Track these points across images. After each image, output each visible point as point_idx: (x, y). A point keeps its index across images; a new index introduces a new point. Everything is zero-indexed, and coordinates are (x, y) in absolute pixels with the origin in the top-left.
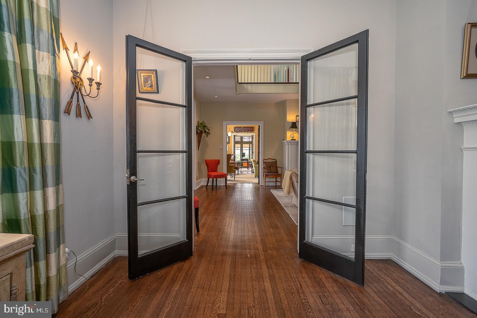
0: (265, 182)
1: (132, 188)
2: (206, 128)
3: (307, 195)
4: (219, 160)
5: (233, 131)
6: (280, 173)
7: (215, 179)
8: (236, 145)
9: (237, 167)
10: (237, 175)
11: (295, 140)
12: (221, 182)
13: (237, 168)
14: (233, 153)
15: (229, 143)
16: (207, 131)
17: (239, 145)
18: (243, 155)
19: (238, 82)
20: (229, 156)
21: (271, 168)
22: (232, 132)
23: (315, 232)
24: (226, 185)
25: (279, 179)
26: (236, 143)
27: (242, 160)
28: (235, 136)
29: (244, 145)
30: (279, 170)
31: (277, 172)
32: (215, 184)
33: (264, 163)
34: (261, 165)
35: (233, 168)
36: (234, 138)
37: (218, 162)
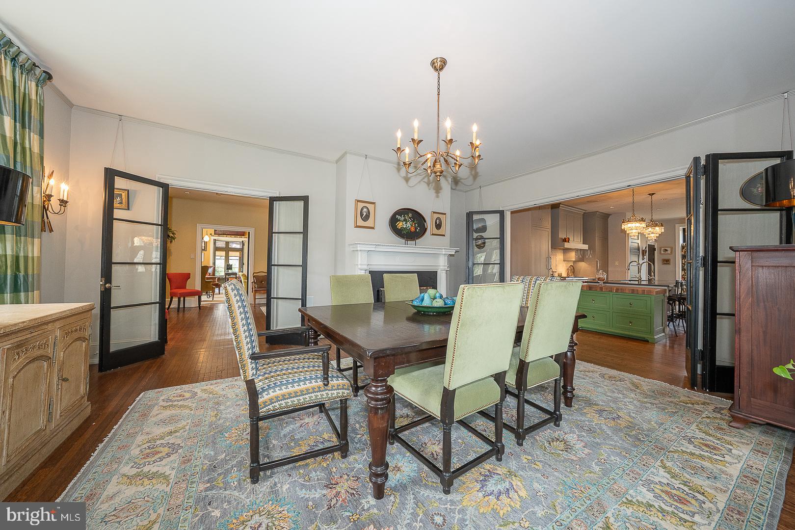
0: (255, 299)
1: (106, 295)
2: (170, 231)
3: (272, 296)
4: (189, 274)
5: (213, 234)
7: (182, 299)
8: (217, 253)
9: (218, 284)
10: (217, 294)
12: (191, 302)
13: (218, 286)
14: (211, 265)
15: (205, 249)
16: (171, 235)
17: (223, 253)
18: (229, 267)
20: (205, 269)
21: (262, 282)
22: (211, 234)
23: (279, 323)
24: (199, 306)
26: (217, 249)
27: (226, 274)
28: (215, 240)
29: (231, 253)
32: (182, 306)
33: (254, 277)
34: (251, 280)
35: (210, 284)
36: (215, 243)
37: (187, 276)
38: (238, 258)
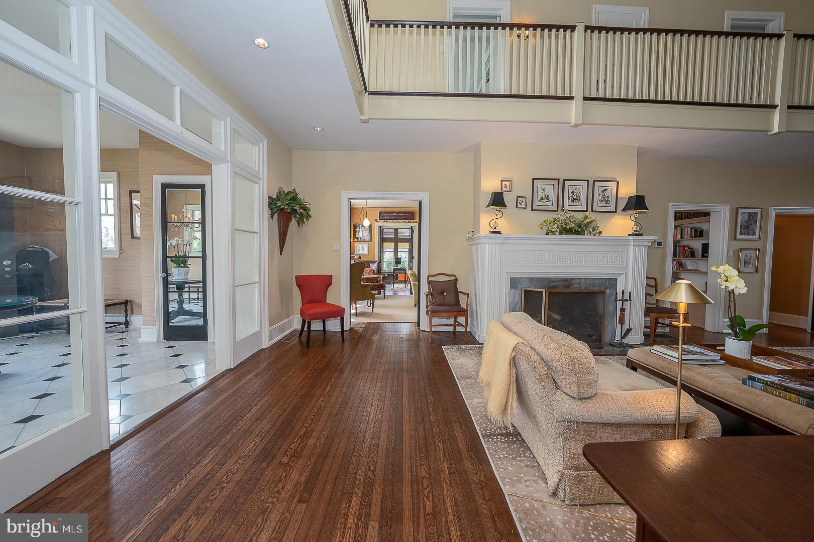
0: (431, 325)
2: (300, 204)
4: (330, 278)
5: (378, 220)
6: (463, 306)
8: (386, 245)
11: (499, 232)
13: (383, 287)
14: (377, 259)
16: (301, 211)
17: (392, 244)
18: (398, 261)
19: (366, 91)
20: (361, 266)
21: (445, 294)
22: (376, 220)
25: (461, 320)
26: (383, 240)
27: (395, 269)
28: (381, 227)
29: (400, 244)
30: (463, 301)
31: (458, 303)
33: (429, 282)
36: (381, 232)
37: (327, 281)
38: (407, 250)
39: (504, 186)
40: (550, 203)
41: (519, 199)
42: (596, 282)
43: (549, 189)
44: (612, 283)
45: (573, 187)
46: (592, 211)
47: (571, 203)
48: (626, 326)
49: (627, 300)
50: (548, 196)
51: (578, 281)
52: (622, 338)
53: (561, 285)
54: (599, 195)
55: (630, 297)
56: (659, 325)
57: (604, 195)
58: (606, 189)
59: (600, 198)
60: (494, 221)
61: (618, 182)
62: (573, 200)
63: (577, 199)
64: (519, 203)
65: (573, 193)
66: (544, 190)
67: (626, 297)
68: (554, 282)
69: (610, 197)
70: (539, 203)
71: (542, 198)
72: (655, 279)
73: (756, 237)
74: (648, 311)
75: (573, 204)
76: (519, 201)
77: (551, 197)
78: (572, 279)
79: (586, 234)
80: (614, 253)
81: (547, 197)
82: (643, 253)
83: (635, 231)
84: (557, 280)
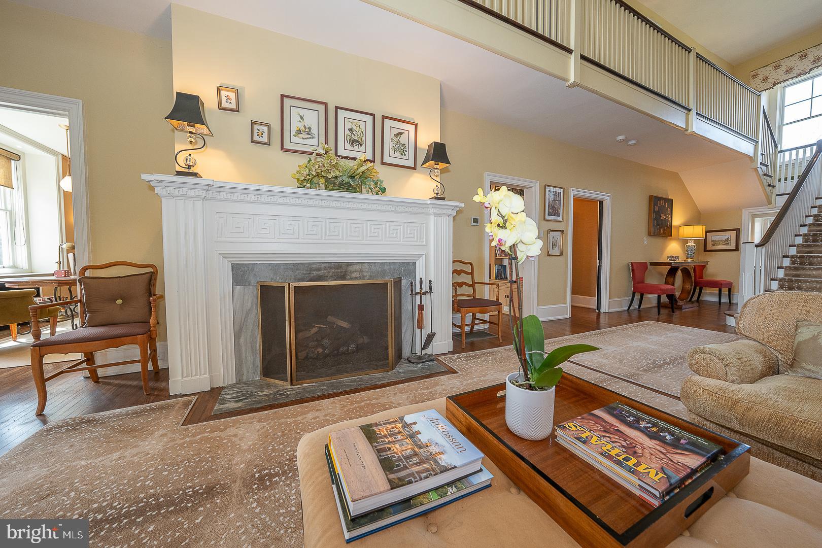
11: (195, 175)
21: (120, 301)
39: (224, 99)
40: (314, 142)
41: (256, 127)
42: (386, 268)
43: (312, 119)
44: (409, 267)
45: (352, 121)
46: (382, 163)
47: (348, 146)
48: (427, 331)
49: (425, 293)
50: (310, 129)
51: (357, 267)
52: (422, 349)
53: (331, 274)
54: (391, 140)
55: (431, 289)
56: (477, 321)
57: (398, 141)
58: (401, 134)
59: (392, 145)
60: (186, 154)
61: (416, 126)
62: (353, 142)
63: (358, 142)
64: (256, 134)
65: (350, 130)
66: (302, 118)
67: (426, 288)
68: (319, 270)
69: (407, 145)
70: (295, 139)
71: (299, 132)
72: (471, 264)
73: (560, 218)
74: (458, 306)
75: (352, 148)
76: (256, 131)
77: (314, 131)
78: (349, 264)
79: (364, 190)
80: (410, 224)
81: (308, 131)
82: (446, 225)
83: (437, 194)
84: (323, 266)
